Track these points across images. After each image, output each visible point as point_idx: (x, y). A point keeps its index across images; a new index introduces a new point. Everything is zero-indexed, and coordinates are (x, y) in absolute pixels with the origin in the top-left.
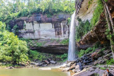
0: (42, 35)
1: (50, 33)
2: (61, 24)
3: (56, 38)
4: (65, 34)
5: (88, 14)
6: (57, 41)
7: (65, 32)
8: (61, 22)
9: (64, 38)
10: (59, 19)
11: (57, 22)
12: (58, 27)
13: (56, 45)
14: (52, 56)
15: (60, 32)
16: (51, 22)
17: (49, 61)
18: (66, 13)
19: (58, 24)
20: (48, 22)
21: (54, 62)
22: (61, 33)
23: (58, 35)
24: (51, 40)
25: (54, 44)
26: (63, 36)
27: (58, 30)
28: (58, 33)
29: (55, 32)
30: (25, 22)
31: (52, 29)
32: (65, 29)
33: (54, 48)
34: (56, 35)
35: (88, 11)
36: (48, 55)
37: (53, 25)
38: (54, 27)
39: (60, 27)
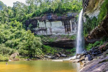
0: (53, 32)
1: (60, 30)
2: (70, 21)
3: (66, 34)
4: (74, 30)
5: (95, 11)
6: (66, 36)
8: (70, 20)
10: (68, 17)
11: (66, 19)
12: (67, 24)
13: (66, 40)
14: (63, 50)
16: (61, 20)
17: (60, 54)
18: (74, 12)
19: (68, 21)
20: (59, 20)
21: (65, 56)
22: (71, 30)
23: (68, 31)
24: (61, 36)
25: (64, 40)
26: (72, 32)
27: (67, 27)
28: (67, 29)
29: (64, 29)
30: (38, 21)
31: (62, 26)
33: (64, 43)
34: (66, 31)
35: (95, 8)
36: (59, 49)
37: (63, 22)
38: (63, 24)
39: (70, 24)
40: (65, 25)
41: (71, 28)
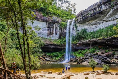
1: (43, 31)
2: (54, 25)
4: (56, 35)
5: (87, 25)
7: (57, 33)
9: (55, 38)
10: (53, 21)
11: (51, 22)
12: (51, 27)
13: (50, 43)
15: (52, 32)
16: (46, 21)
17: (44, 58)
18: (59, 17)
19: (52, 25)
20: (43, 21)
22: (53, 34)
23: (50, 34)
27: (51, 30)
29: (47, 32)
31: (45, 28)
32: (57, 31)
34: (48, 34)
35: (87, 23)
37: (47, 24)
39: (53, 28)
40: (48, 27)
41: (54, 32)
